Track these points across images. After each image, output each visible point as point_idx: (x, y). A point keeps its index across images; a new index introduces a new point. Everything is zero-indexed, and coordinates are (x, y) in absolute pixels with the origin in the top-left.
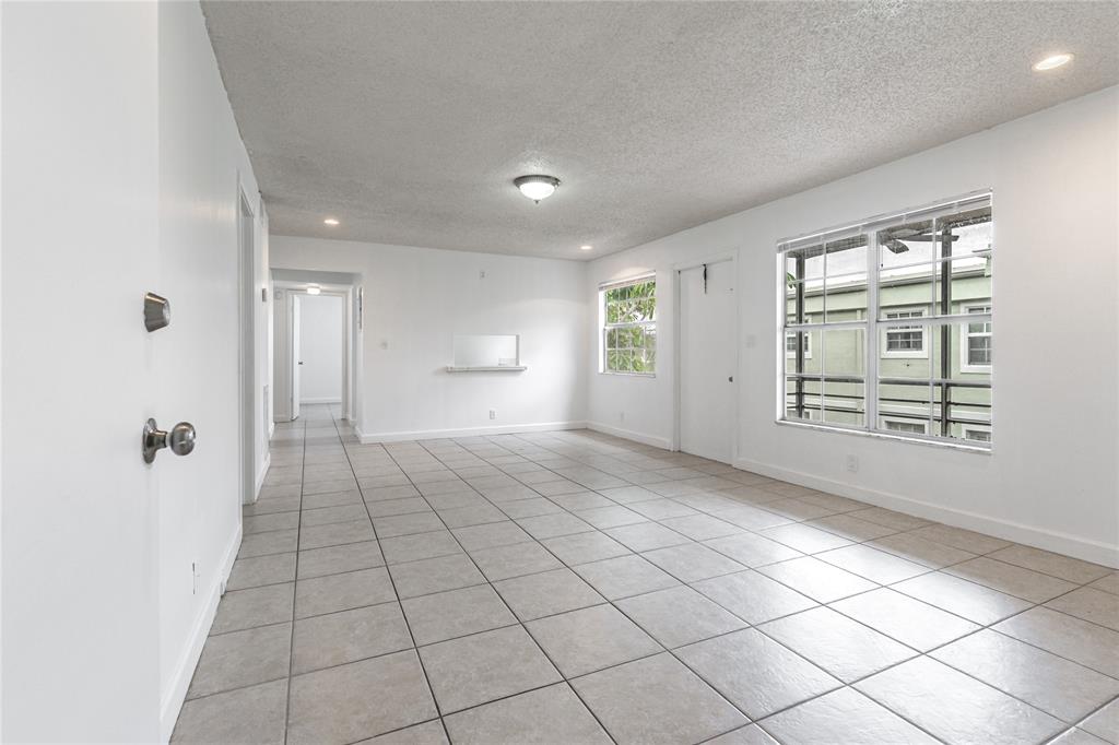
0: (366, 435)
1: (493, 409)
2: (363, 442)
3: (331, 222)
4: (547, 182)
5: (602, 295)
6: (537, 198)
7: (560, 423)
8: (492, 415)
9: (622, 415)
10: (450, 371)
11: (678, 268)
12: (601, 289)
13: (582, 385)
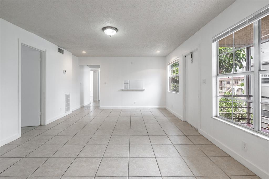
0: (101, 107)
1: (135, 101)
2: (100, 108)
3: (84, 52)
4: (112, 29)
5: (169, 67)
6: (110, 35)
7: (157, 107)
8: (135, 103)
9: (172, 105)
10: (123, 90)
11: (184, 55)
12: (168, 65)
13: (163, 96)
